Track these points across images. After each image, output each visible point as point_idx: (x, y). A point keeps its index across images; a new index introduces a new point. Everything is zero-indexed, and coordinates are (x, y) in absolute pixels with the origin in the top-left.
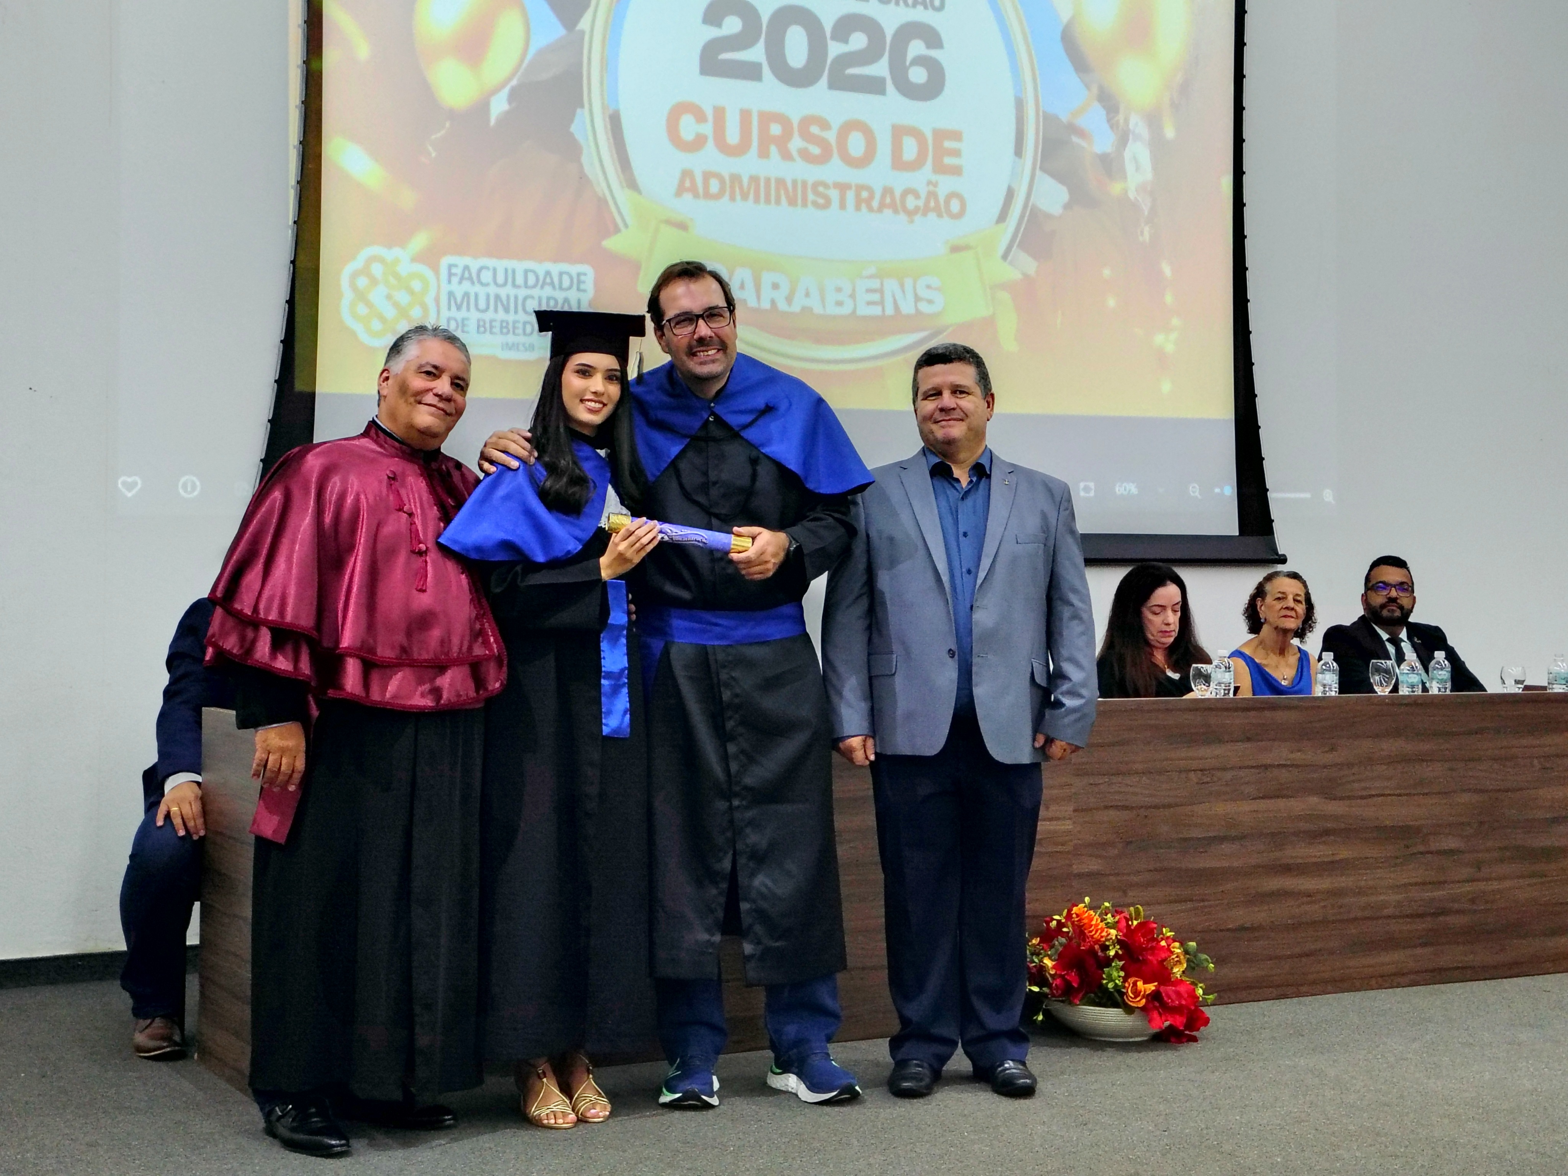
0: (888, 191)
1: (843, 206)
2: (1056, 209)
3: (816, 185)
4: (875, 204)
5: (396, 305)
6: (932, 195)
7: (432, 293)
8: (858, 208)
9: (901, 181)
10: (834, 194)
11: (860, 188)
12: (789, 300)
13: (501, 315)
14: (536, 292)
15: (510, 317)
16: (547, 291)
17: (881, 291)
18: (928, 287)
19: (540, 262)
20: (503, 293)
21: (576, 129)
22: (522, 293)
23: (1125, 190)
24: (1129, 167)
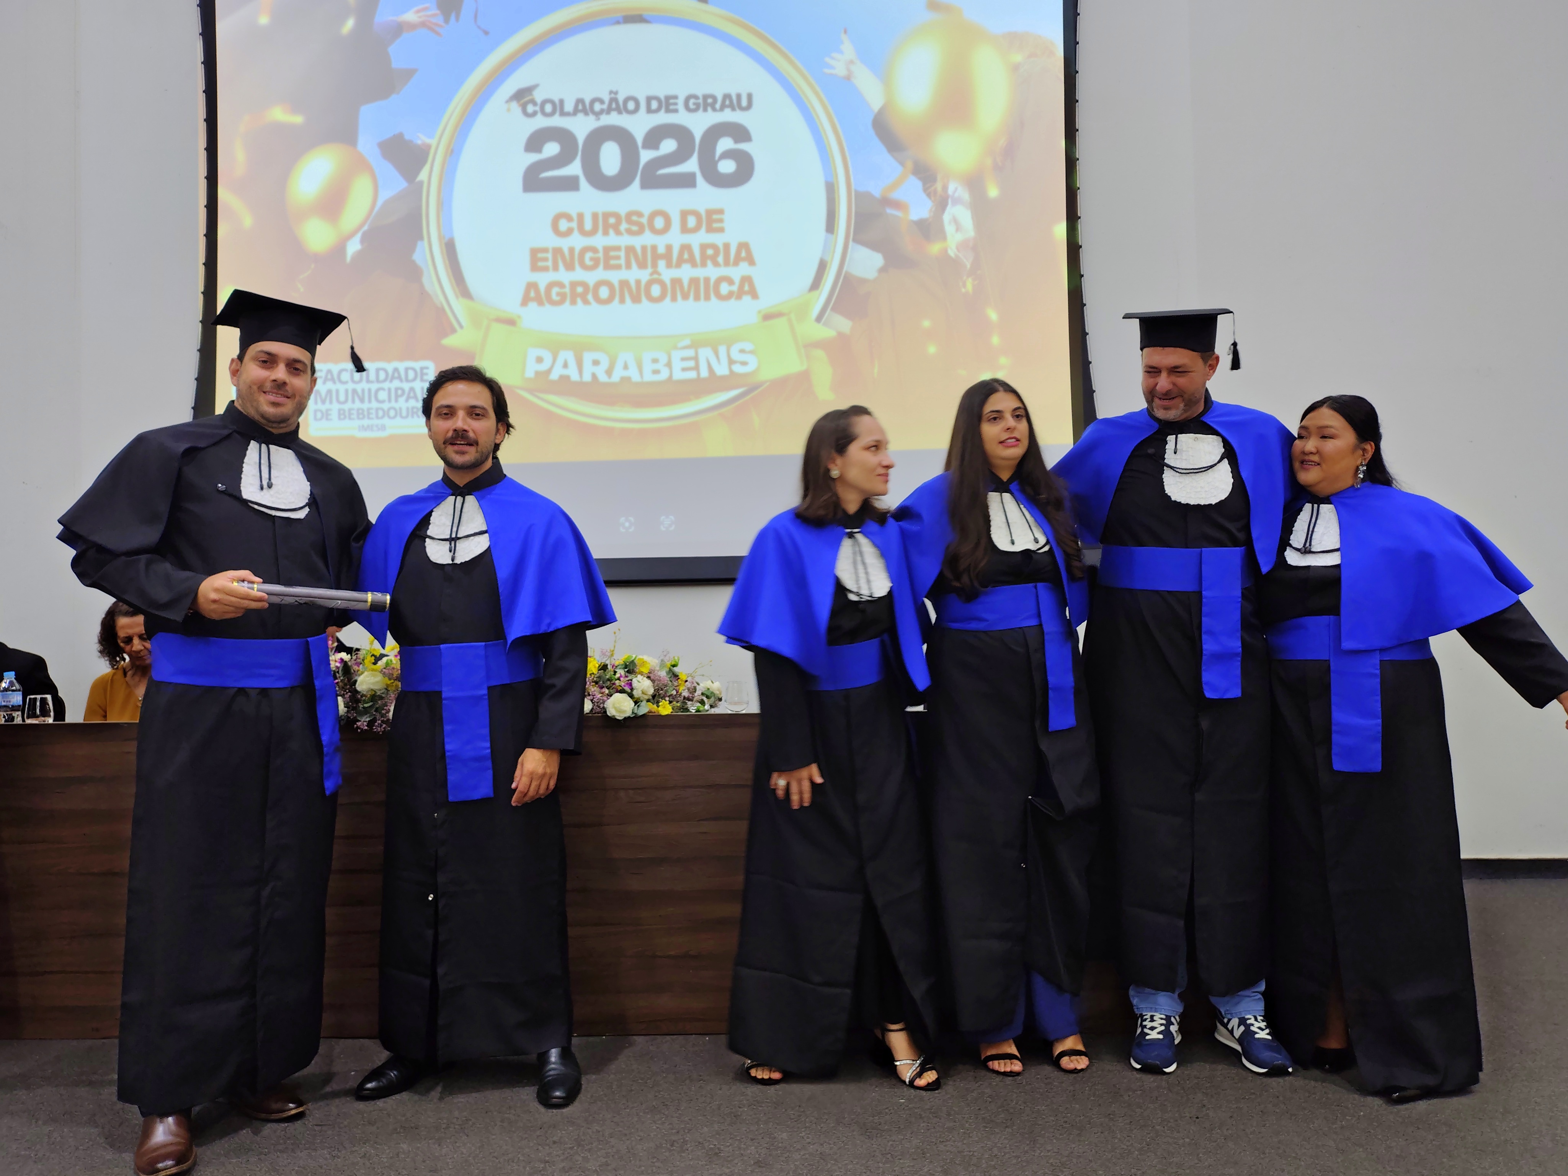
12: (609, 372)
13: (358, 405)
14: (386, 385)
15: (366, 406)
16: (396, 383)
17: (696, 359)
18: (742, 351)
19: (389, 361)
20: (359, 387)
21: (417, 257)
22: (374, 387)
23: (946, 250)
24: (949, 229)
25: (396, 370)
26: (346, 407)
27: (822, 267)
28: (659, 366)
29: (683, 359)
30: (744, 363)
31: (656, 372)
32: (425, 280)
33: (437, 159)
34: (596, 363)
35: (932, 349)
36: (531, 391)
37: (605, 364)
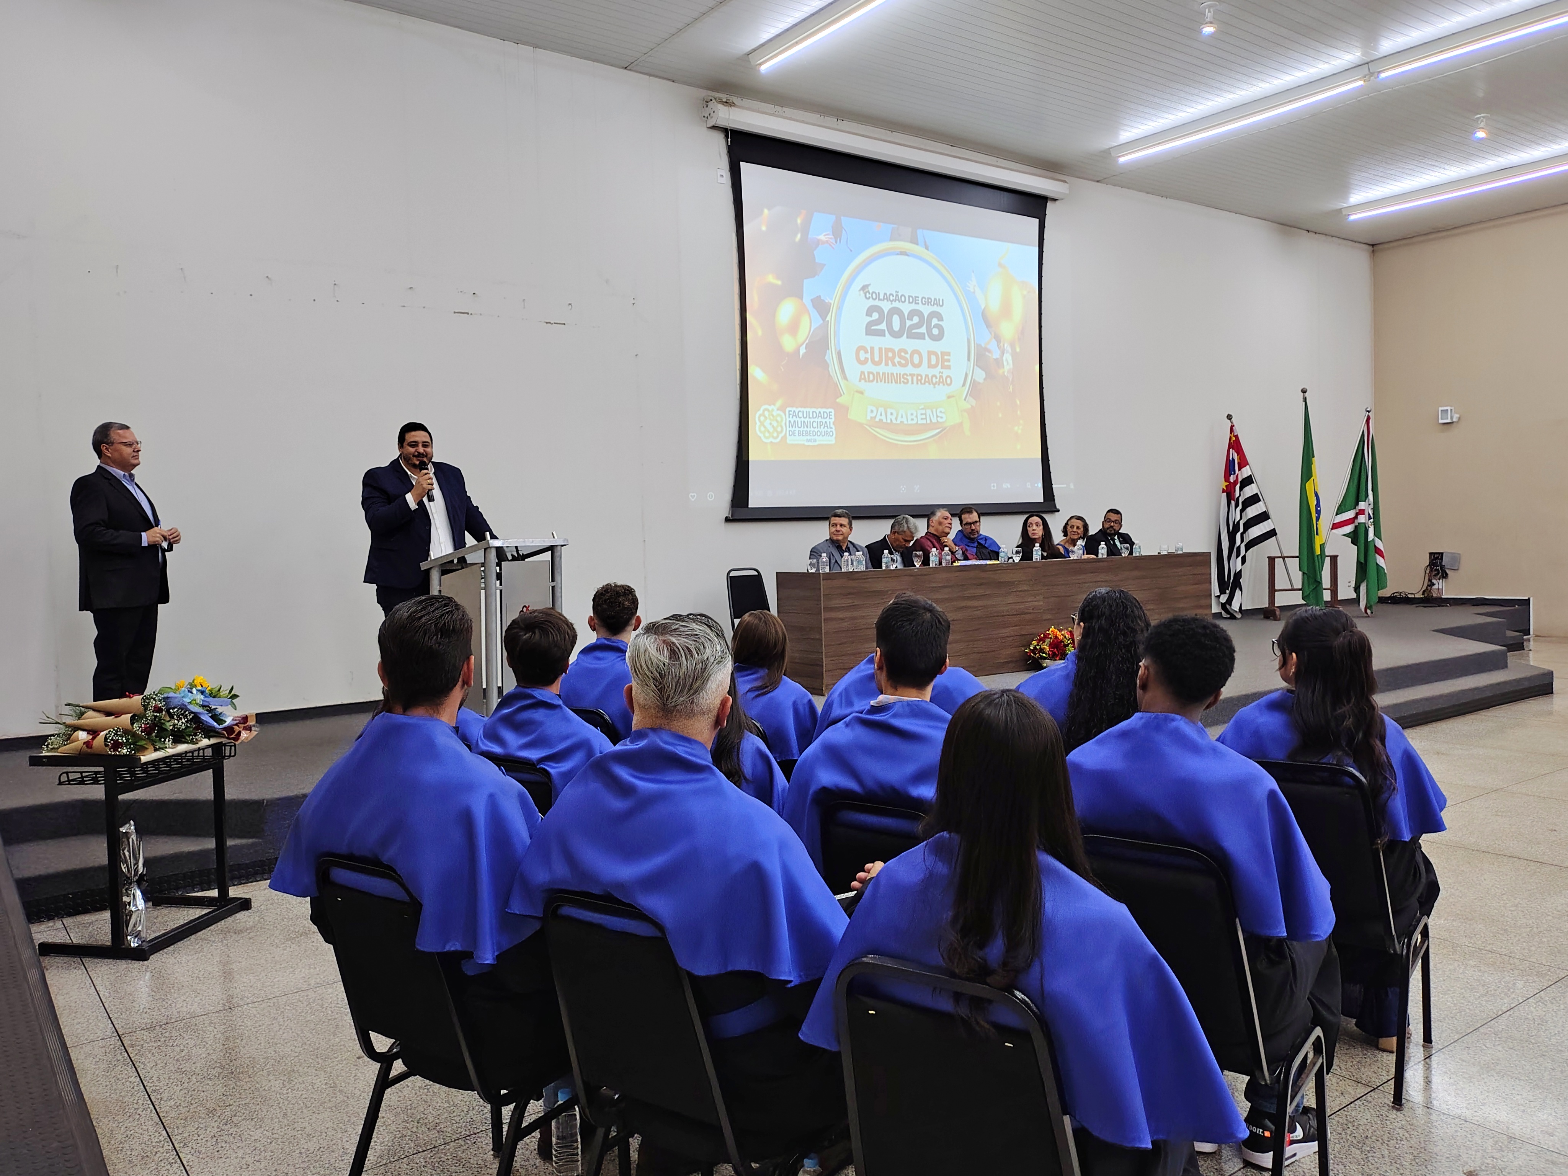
0: (927, 376)
1: (912, 383)
2: (981, 381)
3: (904, 375)
4: (923, 381)
5: (773, 426)
6: (941, 377)
7: (784, 422)
8: (917, 383)
9: (931, 372)
10: (909, 378)
11: (918, 375)
12: (896, 419)
13: (806, 429)
14: (816, 420)
15: (809, 429)
16: (820, 419)
17: (926, 414)
18: (941, 412)
19: (817, 408)
20: (806, 420)
21: (826, 358)
22: (812, 420)
23: (1004, 372)
24: (1005, 363)
25: (820, 412)
26: (801, 429)
27: (966, 375)
28: (914, 417)
29: (922, 414)
30: (942, 418)
31: (912, 419)
32: (830, 369)
33: (834, 309)
34: (892, 414)
35: (1000, 415)
36: (870, 426)
37: (895, 415)
